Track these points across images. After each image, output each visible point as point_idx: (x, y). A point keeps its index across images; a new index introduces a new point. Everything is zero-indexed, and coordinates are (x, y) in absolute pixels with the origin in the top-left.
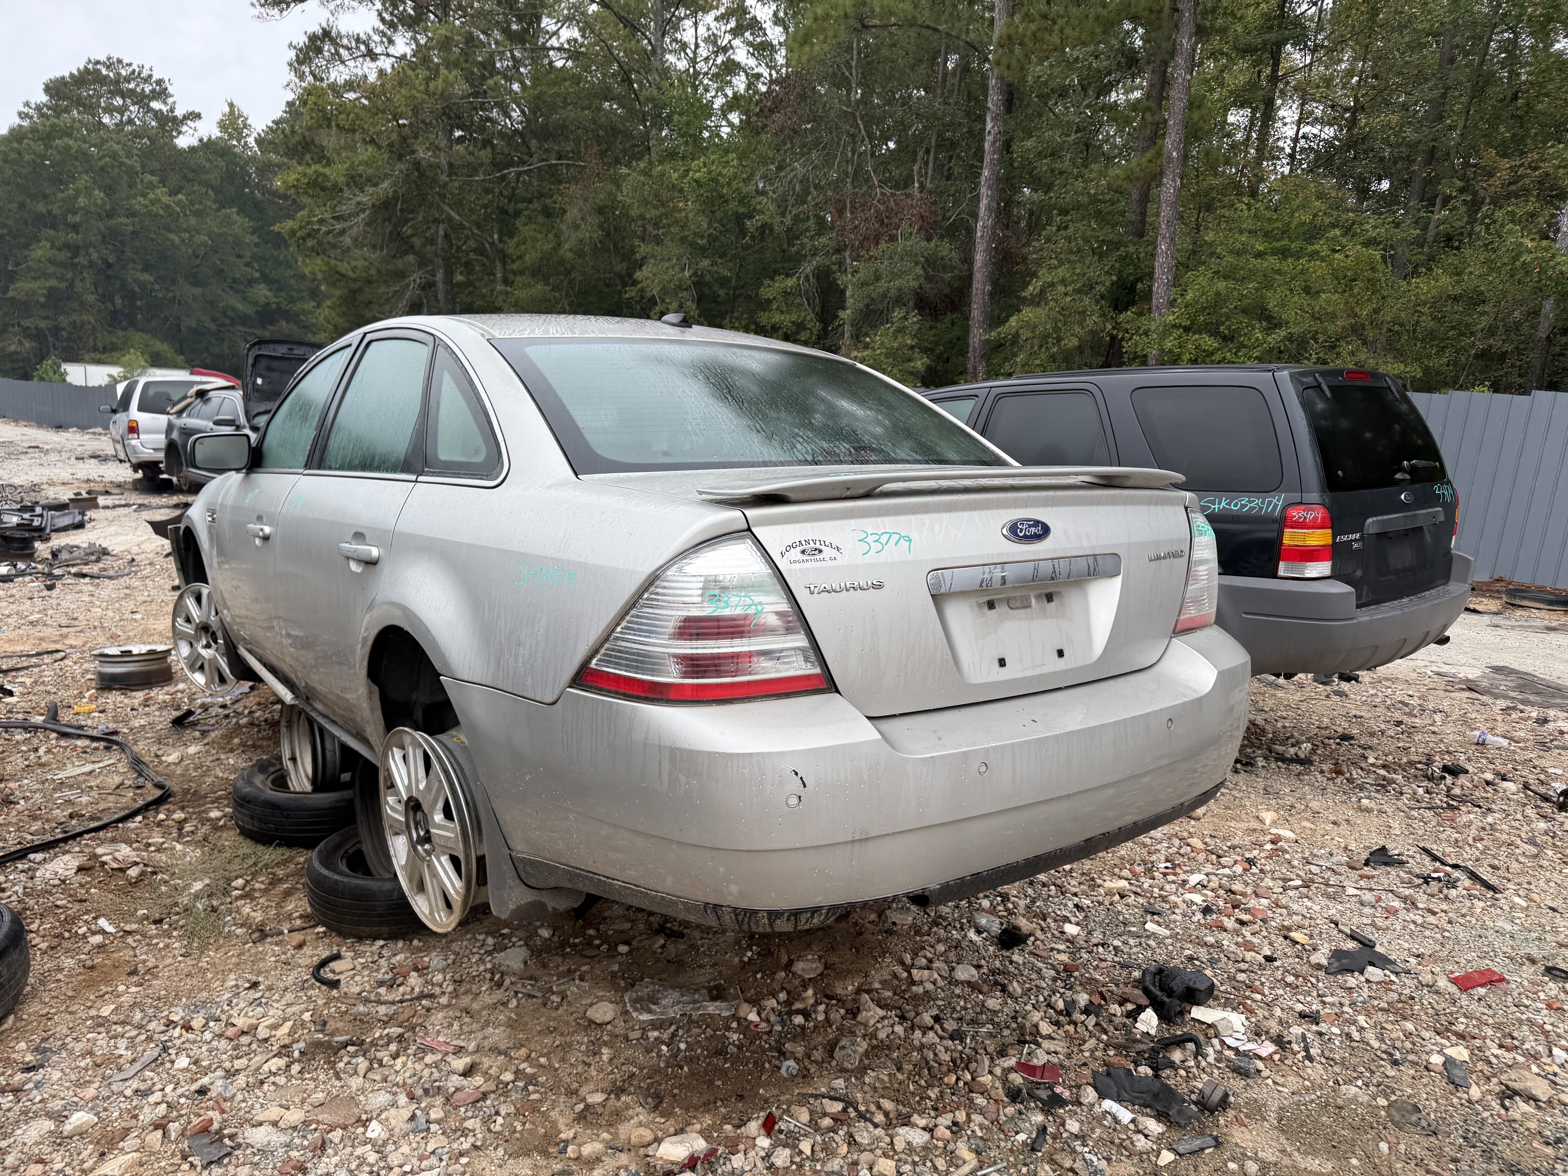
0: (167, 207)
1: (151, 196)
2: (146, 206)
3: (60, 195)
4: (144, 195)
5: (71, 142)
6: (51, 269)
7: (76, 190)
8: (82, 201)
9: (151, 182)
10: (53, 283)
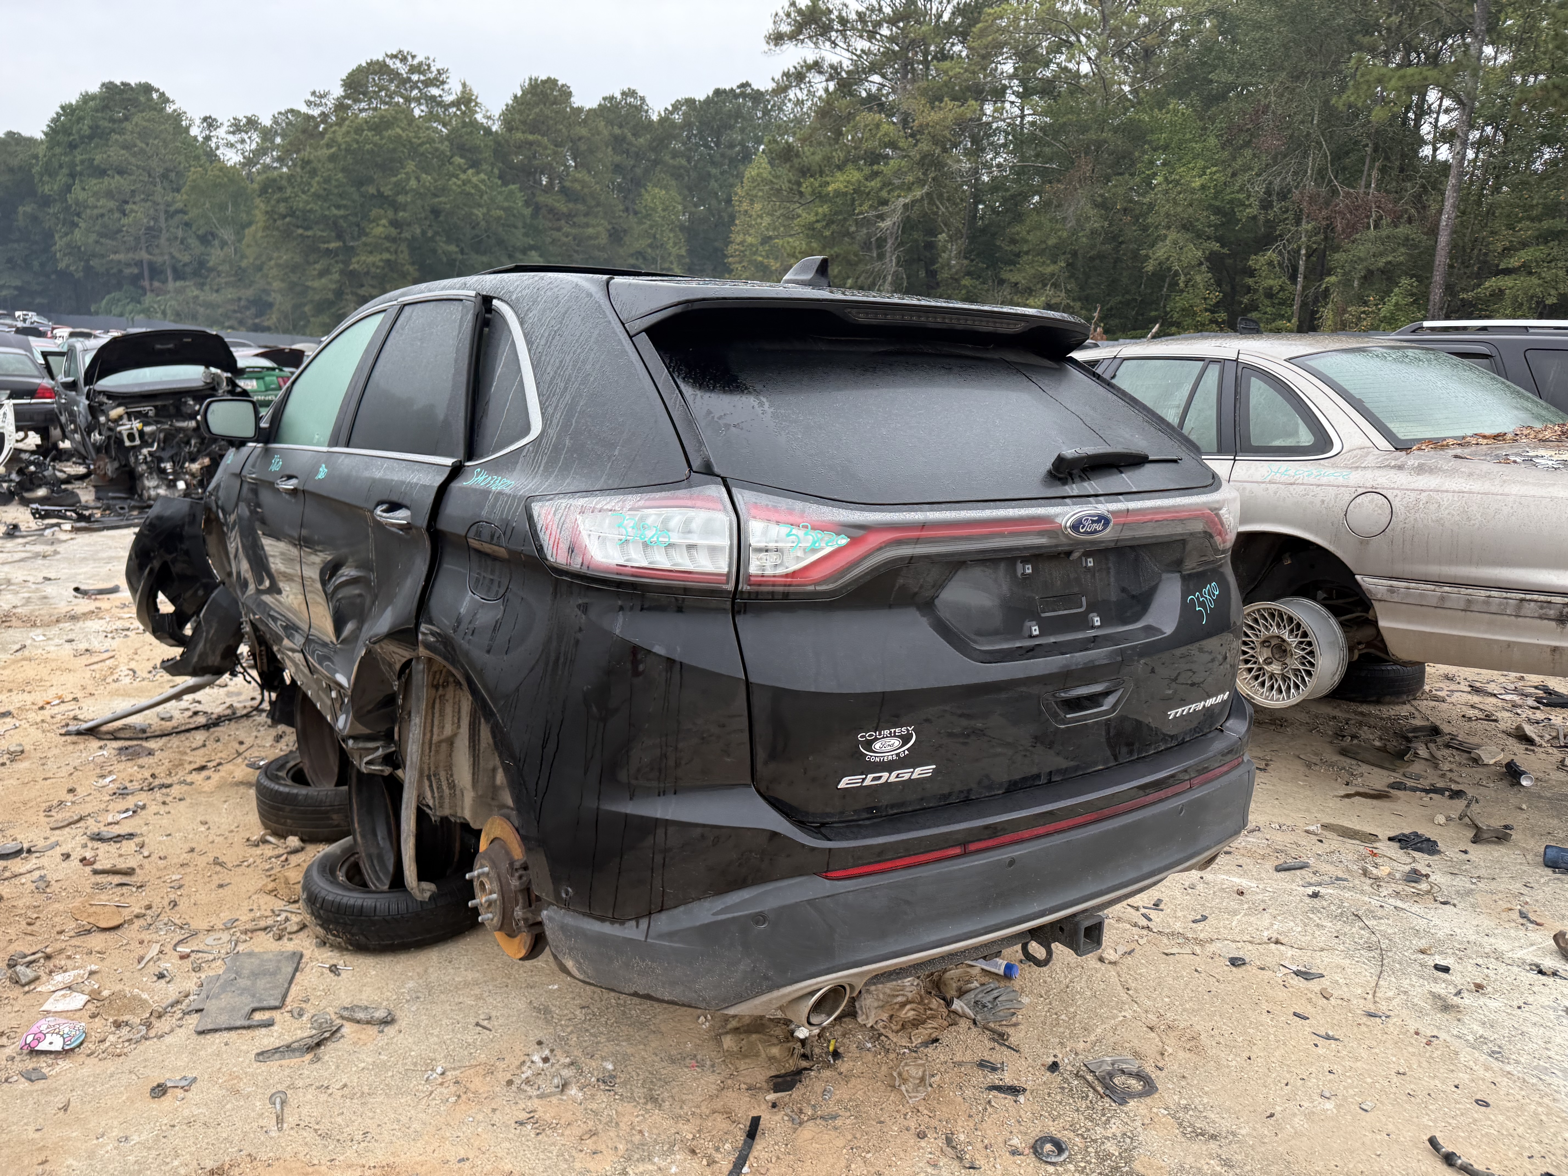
0: (476, 187)
1: (463, 176)
2: (459, 186)
3: (394, 179)
4: (457, 177)
5: (401, 132)
6: (388, 244)
7: (406, 173)
8: (413, 183)
9: (459, 166)
10: (386, 256)
